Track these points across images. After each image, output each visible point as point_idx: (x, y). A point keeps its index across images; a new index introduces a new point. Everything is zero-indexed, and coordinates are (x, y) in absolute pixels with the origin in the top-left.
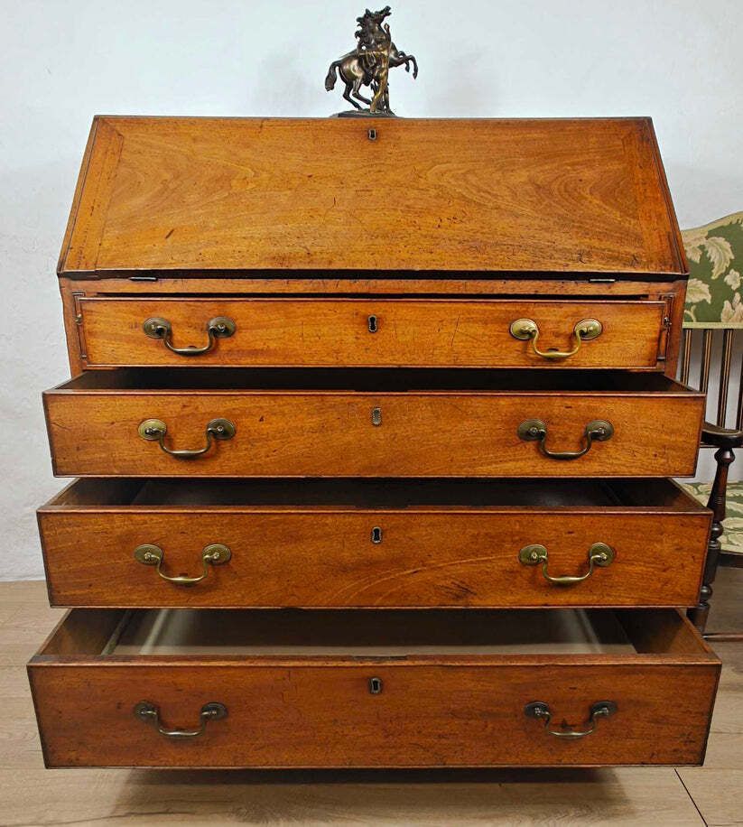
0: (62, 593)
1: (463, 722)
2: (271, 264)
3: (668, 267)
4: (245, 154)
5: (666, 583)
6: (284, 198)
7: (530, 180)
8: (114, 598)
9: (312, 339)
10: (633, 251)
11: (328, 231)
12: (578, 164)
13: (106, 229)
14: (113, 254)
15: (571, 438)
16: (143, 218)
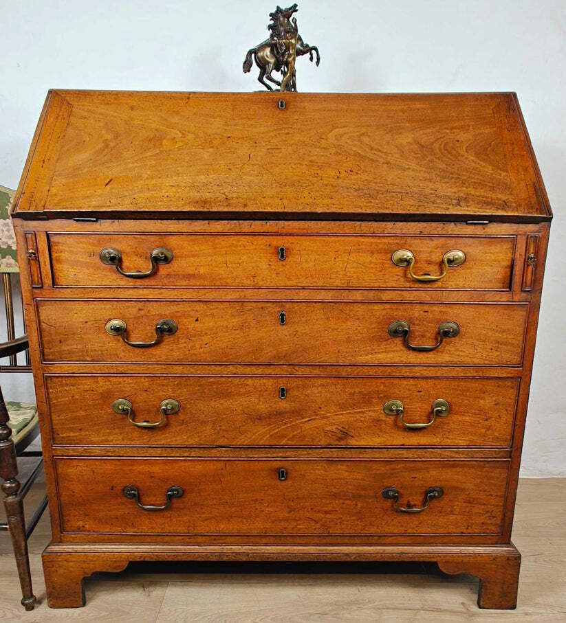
0: (61, 435)
1: (341, 501)
2: (195, 207)
3: (534, 210)
4: (175, 119)
5: (488, 429)
6: (206, 154)
7: (415, 141)
8: (97, 439)
9: (234, 266)
10: (504, 198)
11: (243, 181)
12: (455, 128)
13: (55, 177)
14: (59, 198)
15: (428, 335)
16: (86, 169)
